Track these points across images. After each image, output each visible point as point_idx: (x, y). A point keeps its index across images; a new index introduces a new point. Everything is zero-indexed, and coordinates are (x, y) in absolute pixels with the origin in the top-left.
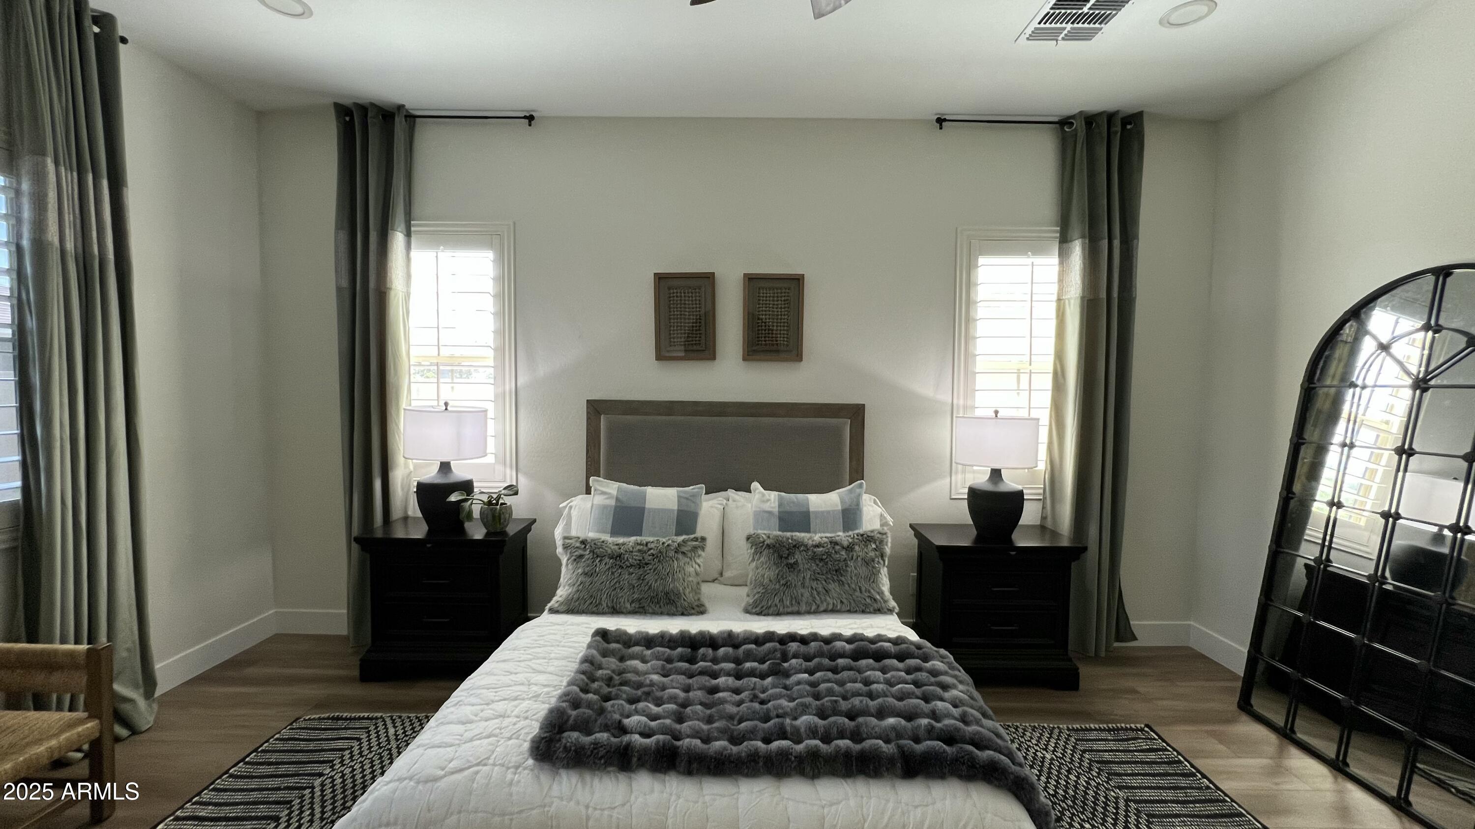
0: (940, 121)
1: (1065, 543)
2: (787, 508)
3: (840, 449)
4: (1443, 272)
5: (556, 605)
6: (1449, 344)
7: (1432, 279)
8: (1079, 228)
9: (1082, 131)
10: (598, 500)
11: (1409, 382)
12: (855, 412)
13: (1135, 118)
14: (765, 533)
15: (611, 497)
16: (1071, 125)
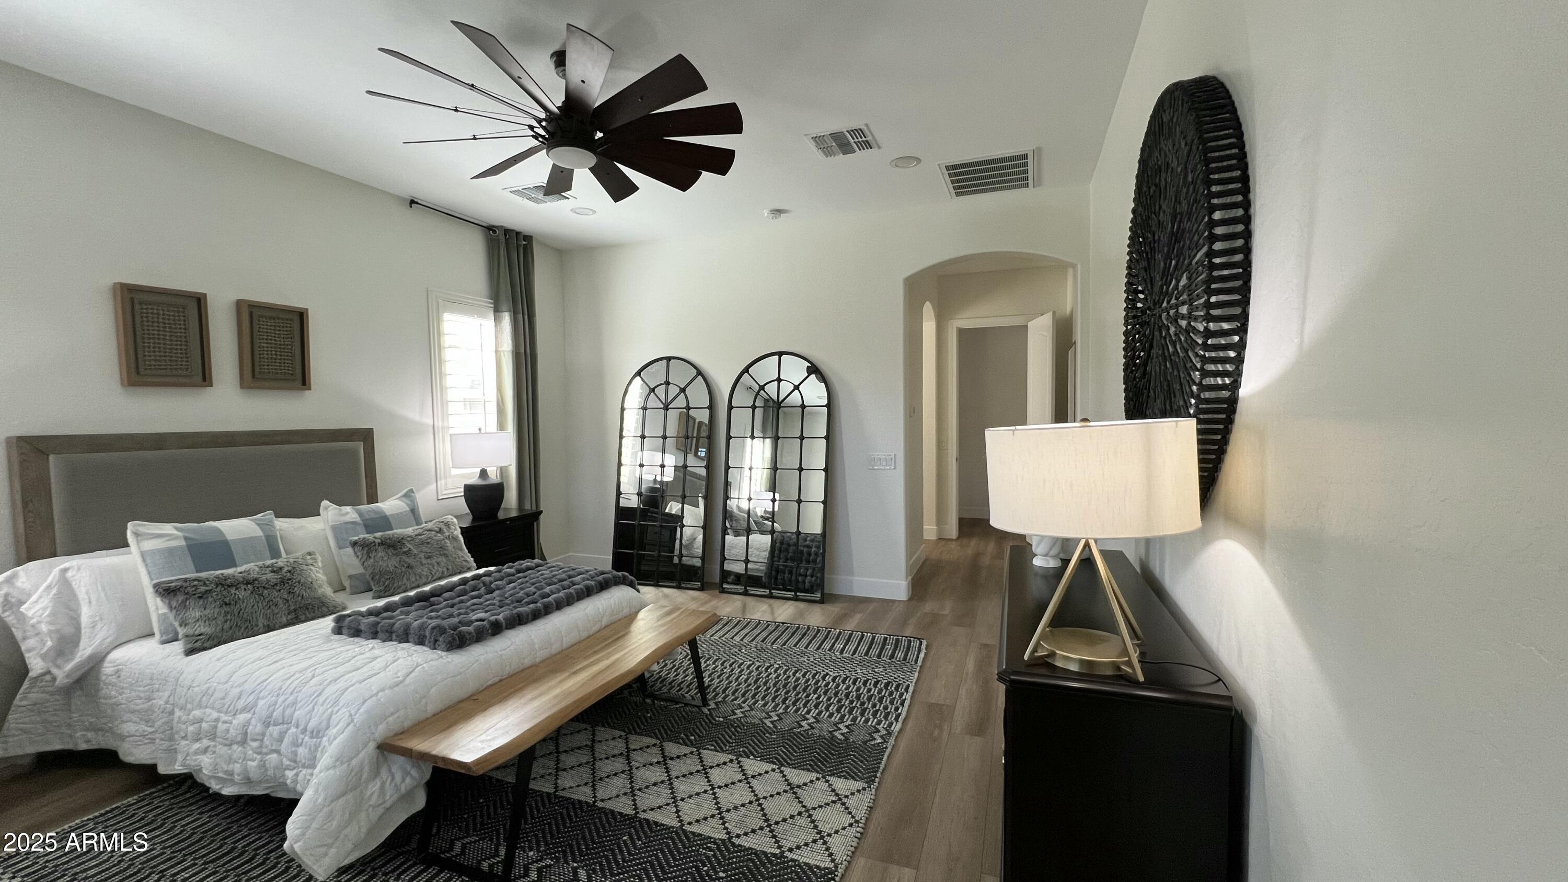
0: (412, 202)
1: (514, 514)
2: (367, 517)
3: (357, 469)
4: (669, 359)
5: (198, 644)
6: (673, 391)
7: (665, 361)
8: (506, 304)
9: (502, 238)
10: (149, 545)
11: (662, 406)
12: (366, 436)
13: (528, 238)
14: (366, 536)
15: (176, 538)
16: (494, 232)
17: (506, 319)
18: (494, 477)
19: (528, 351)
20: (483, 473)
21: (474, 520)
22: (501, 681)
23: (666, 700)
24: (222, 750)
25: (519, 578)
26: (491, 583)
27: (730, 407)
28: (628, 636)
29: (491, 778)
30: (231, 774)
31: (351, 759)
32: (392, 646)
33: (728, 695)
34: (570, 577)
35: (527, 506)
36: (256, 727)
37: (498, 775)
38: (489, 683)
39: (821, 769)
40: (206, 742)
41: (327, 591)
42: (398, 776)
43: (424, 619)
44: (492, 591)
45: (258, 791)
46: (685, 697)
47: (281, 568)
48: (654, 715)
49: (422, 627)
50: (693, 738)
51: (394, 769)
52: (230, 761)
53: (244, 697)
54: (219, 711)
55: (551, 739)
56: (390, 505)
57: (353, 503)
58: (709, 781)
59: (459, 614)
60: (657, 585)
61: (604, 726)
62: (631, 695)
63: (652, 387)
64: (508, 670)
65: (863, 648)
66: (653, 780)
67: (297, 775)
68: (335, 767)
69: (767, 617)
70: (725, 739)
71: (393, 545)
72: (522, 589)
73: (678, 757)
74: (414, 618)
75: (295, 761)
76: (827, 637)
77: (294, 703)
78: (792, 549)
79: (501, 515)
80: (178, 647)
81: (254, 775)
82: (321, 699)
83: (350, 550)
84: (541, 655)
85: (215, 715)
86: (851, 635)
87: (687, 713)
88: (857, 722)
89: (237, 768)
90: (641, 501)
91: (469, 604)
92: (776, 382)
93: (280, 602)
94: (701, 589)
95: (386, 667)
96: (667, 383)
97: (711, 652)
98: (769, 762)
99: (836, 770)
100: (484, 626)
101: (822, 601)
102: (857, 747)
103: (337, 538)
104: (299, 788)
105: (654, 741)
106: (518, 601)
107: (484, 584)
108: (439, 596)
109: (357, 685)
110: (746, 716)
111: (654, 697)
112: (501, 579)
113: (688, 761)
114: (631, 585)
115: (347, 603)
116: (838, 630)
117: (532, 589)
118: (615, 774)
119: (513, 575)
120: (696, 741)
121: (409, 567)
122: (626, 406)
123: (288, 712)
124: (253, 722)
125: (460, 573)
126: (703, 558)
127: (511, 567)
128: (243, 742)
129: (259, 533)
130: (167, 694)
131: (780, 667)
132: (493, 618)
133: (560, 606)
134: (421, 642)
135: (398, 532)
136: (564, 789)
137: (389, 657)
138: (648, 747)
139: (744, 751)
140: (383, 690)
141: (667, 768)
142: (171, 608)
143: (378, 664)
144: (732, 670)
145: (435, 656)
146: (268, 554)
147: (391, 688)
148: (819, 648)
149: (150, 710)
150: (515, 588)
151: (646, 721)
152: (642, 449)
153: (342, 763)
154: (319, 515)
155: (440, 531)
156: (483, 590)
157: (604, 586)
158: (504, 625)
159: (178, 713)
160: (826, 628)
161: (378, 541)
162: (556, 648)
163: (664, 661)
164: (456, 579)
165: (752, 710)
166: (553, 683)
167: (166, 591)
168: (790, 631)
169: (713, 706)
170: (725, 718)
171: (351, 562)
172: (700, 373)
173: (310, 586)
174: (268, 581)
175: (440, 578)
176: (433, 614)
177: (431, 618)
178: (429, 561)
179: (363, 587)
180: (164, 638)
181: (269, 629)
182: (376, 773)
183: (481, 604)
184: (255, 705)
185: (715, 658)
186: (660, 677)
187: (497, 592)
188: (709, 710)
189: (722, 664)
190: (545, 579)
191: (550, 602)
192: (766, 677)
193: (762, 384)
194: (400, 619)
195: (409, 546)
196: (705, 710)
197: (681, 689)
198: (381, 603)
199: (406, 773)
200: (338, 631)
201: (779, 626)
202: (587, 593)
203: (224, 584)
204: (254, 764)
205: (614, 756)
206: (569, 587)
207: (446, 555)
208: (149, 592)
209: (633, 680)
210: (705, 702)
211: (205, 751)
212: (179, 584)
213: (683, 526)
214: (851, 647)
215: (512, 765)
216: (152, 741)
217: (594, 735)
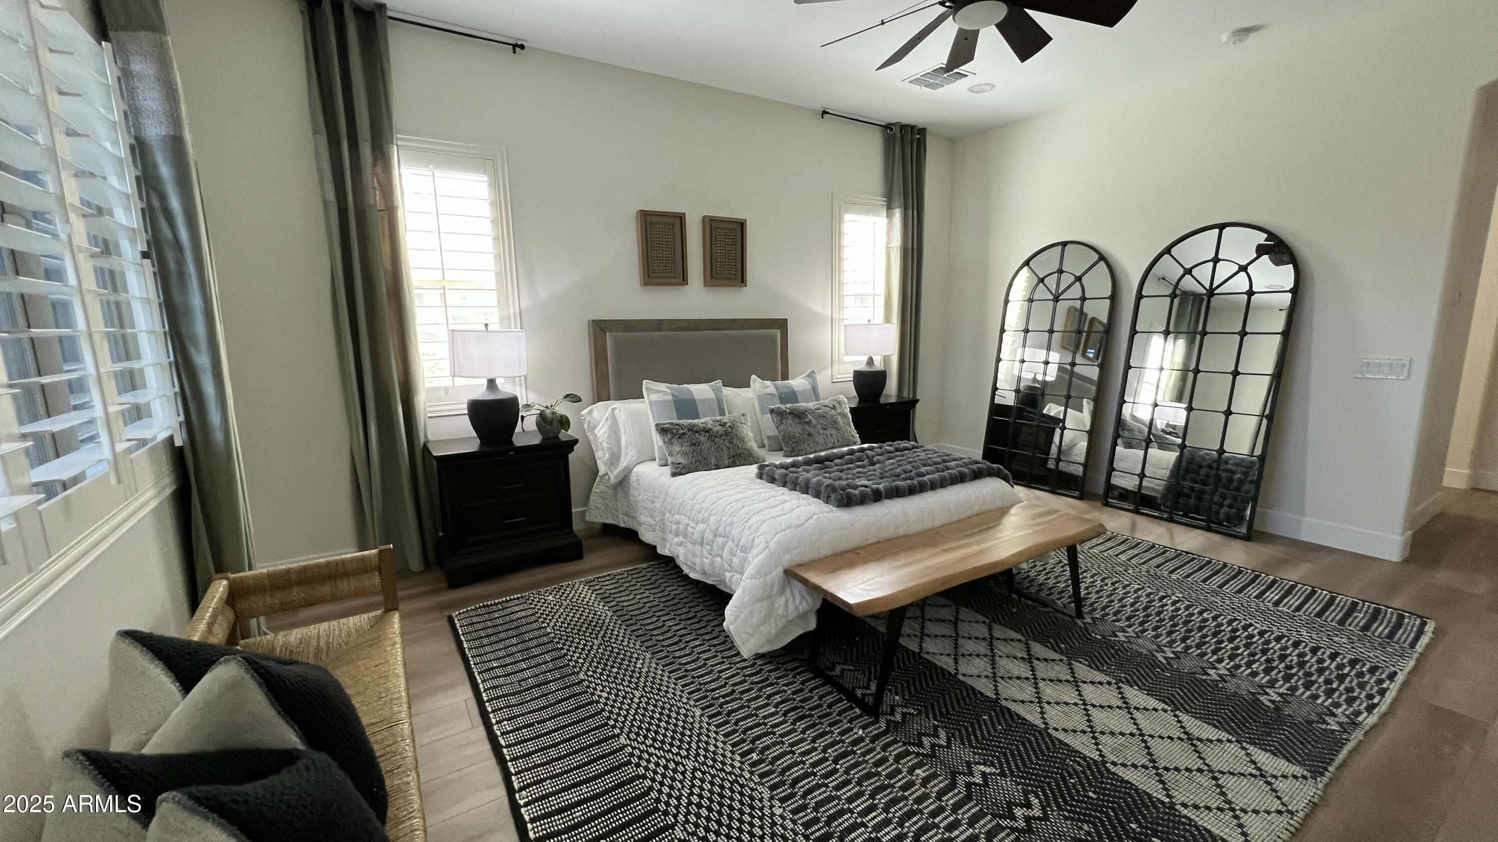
0: (824, 113)
2: (781, 390)
3: (776, 352)
4: (1064, 244)
5: (678, 470)
6: (1067, 279)
7: (1060, 247)
8: (898, 201)
9: (898, 135)
10: (655, 397)
11: (1052, 297)
12: (782, 325)
13: (922, 131)
14: (780, 406)
15: (667, 394)
16: (891, 129)
17: (897, 215)
18: (878, 365)
19: (915, 246)
20: (870, 361)
21: (860, 402)
22: (878, 542)
23: (1034, 601)
24: (689, 546)
25: (897, 456)
26: (873, 457)
27: (1140, 296)
28: (997, 528)
29: (865, 623)
30: (694, 564)
31: (766, 575)
32: (796, 494)
33: (1108, 614)
34: (944, 461)
35: (905, 394)
36: (709, 536)
37: (872, 623)
38: (869, 542)
39: (1237, 733)
40: (681, 539)
41: (753, 445)
42: (798, 598)
43: (820, 477)
44: (873, 464)
45: (709, 581)
46: (1055, 603)
47: (725, 424)
48: (1020, 610)
49: (819, 484)
50: (1063, 646)
51: (796, 592)
52: (694, 555)
53: (702, 512)
54: (689, 519)
55: (918, 605)
56: (798, 383)
57: (773, 379)
58: (1080, 695)
59: (847, 479)
60: (1028, 486)
61: (967, 607)
62: (996, 586)
63: (1041, 277)
64: (885, 535)
65: (1313, 607)
66: (1017, 673)
67: (732, 576)
68: (755, 578)
69: (1166, 542)
70: (1103, 659)
71: (799, 415)
72: (899, 466)
73: (1046, 660)
74: (813, 475)
75: (731, 566)
76: (1253, 581)
77: (732, 524)
78: (1203, 472)
79: (883, 400)
80: (667, 470)
81: (707, 569)
82: (748, 525)
83: (769, 416)
84: (915, 528)
85: (686, 521)
86: (1293, 587)
87: (1057, 619)
88: (1298, 693)
89: (698, 561)
90: (1017, 398)
91: (855, 471)
92: (1211, 263)
93: (725, 449)
94: (1080, 498)
95: (792, 510)
96: (1060, 272)
97: (1089, 564)
98: (1160, 700)
99: (1259, 739)
100: (867, 492)
101: (1248, 538)
102: (1295, 724)
103: (761, 406)
104: (733, 587)
105: (1019, 637)
106: (896, 476)
107: (868, 457)
108: (831, 461)
109: (772, 520)
110: (1129, 642)
111: (1021, 594)
112: (882, 454)
113: (1057, 668)
114: (1005, 479)
115: (766, 457)
116: (1272, 577)
117: (909, 467)
118: (978, 656)
119: (892, 452)
120: (1067, 650)
121: (810, 435)
122: (1010, 298)
123: (728, 529)
124: (707, 530)
125: (848, 445)
126: (1085, 465)
127: (891, 446)
128: (701, 544)
129: (712, 395)
130: (662, 500)
131: (1180, 601)
132: (875, 486)
133: (934, 486)
134: (817, 495)
135: (802, 405)
136: (927, 653)
137: (794, 503)
138: (1012, 640)
139: (1126, 678)
140: (789, 528)
141: (1032, 667)
142: (664, 442)
143: (787, 506)
144: (1115, 589)
145: (828, 509)
146: (717, 412)
147: (795, 527)
148: (1240, 591)
149: (653, 510)
150: (893, 464)
151: (1012, 615)
152: (1024, 346)
153: (761, 576)
154: (749, 386)
155: (834, 408)
156: (866, 462)
157: (977, 475)
158: (884, 494)
159: (667, 515)
160: (1253, 571)
161: (788, 411)
162: (927, 525)
163: (1034, 562)
164: (845, 449)
165: (1138, 637)
166: (925, 554)
167: (663, 430)
168: (1194, 565)
169: (1088, 620)
170: (1103, 636)
171: (770, 427)
172: (1102, 258)
173: (742, 440)
174: (718, 431)
175: (833, 448)
176: (827, 475)
177: (825, 478)
178: (824, 432)
179: (777, 447)
180: (661, 462)
181: (717, 467)
182: (782, 591)
183: (864, 473)
184: (709, 519)
185: (1094, 571)
186: (1029, 576)
187: (878, 465)
188: (1084, 623)
189: (1102, 580)
190: (920, 460)
191: (925, 481)
192: (1159, 607)
193: (1188, 266)
194: (804, 475)
195: (810, 417)
196: (1079, 622)
197: (1051, 594)
198: (789, 460)
199: (803, 597)
200: (760, 476)
201: (1180, 554)
202: (960, 479)
203: (693, 429)
204: (708, 561)
205: (977, 638)
206: (943, 471)
207: (837, 429)
208: (653, 428)
209: (1000, 573)
210: (1080, 615)
211: (681, 544)
212: (668, 426)
213: (1064, 428)
214: (1294, 601)
215: (884, 618)
216: (654, 530)
217: (957, 612)
